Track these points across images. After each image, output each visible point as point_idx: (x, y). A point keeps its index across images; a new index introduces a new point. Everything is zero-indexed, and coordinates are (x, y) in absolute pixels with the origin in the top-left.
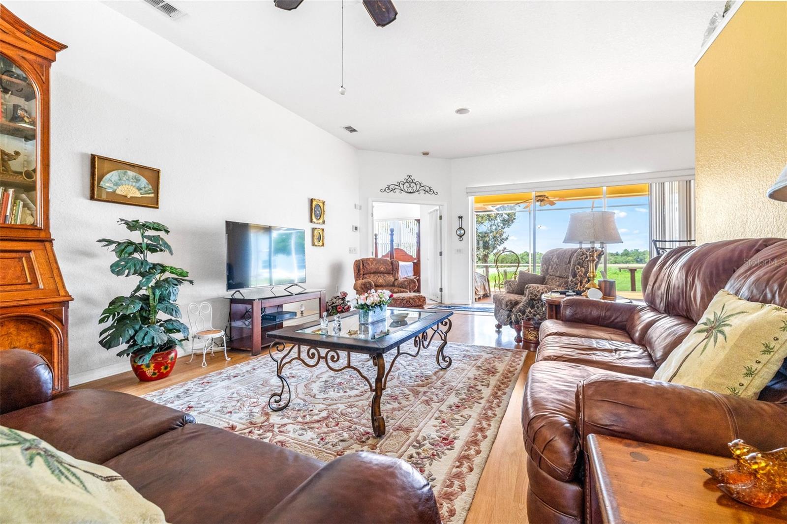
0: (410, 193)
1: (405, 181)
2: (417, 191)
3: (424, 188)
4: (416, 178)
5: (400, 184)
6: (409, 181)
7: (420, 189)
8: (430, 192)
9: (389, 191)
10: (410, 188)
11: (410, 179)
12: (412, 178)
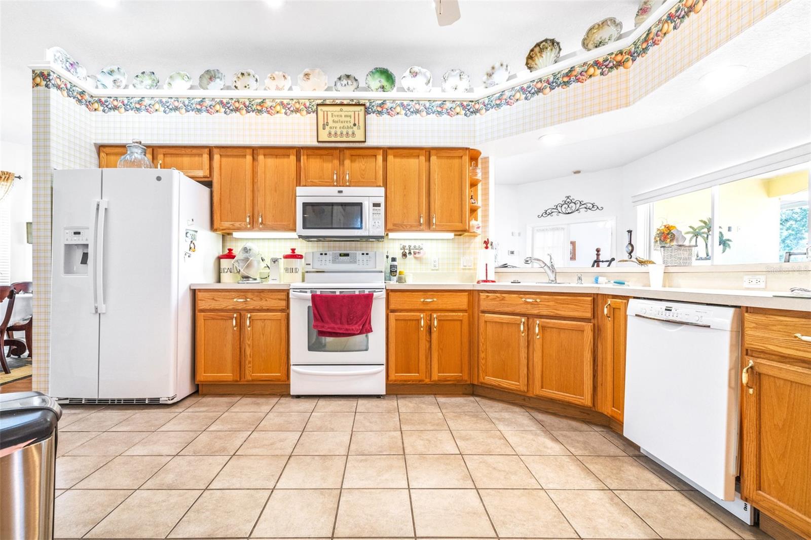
0: (569, 213)
1: (562, 203)
2: (577, 210)
3: (585, 206)
4: (576, 197)
5: (558, 207)
6: (568, 201)
7: (581, 207)
8: (593, 209)
9: (546, 215)
10: (569, 209)
11: (568, 200)
12: (571, 198)
